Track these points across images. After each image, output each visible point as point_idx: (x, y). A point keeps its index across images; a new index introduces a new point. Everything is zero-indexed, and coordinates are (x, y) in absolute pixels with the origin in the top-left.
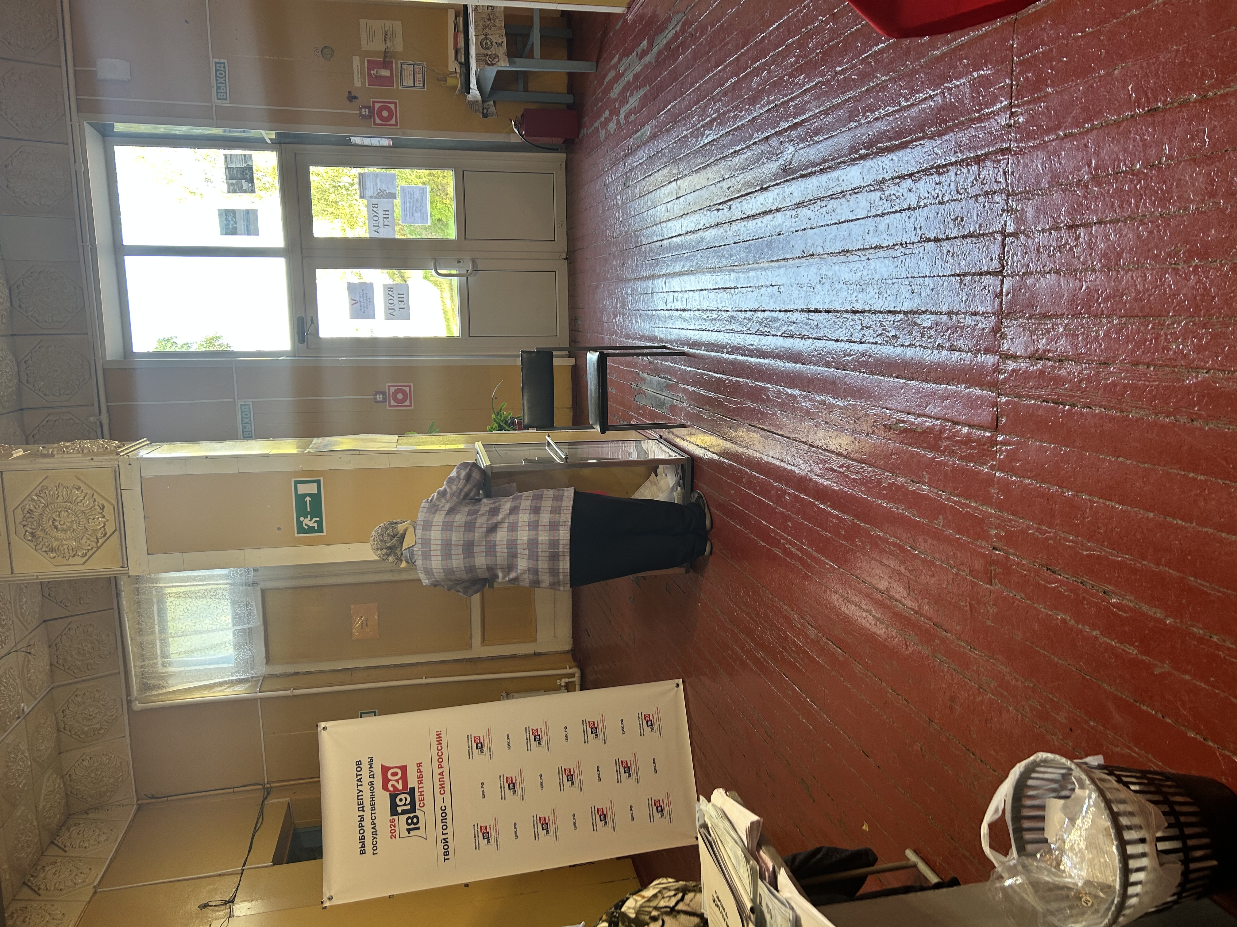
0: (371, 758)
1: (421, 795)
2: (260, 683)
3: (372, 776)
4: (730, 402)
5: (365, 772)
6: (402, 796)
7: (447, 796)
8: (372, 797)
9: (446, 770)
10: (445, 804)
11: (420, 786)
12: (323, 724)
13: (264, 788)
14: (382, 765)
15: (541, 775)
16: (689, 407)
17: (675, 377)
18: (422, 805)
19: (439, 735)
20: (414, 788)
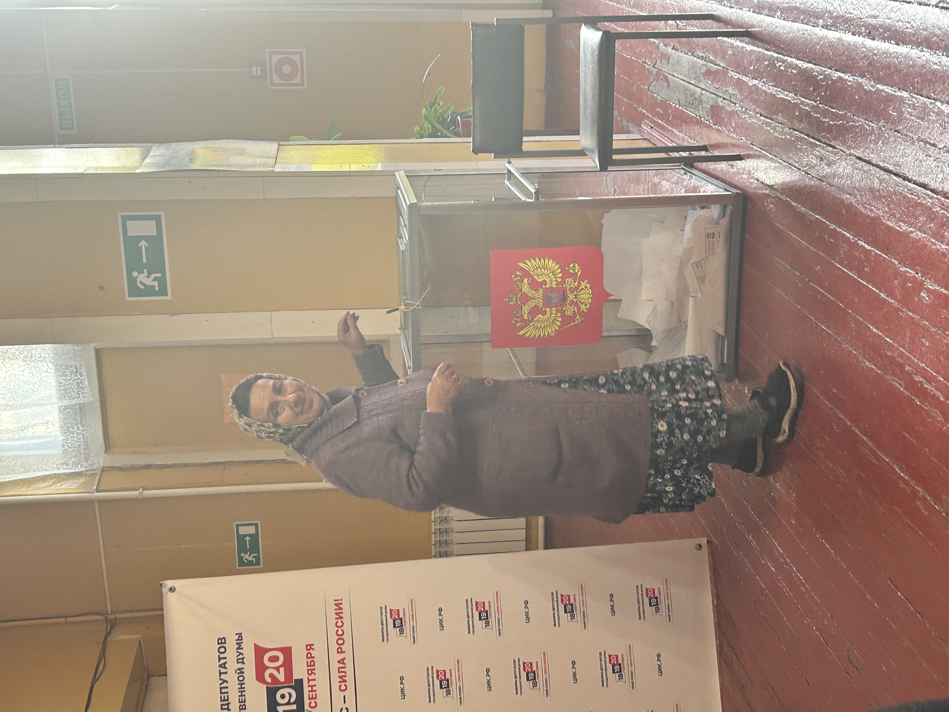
0: (240, 635)
1: (312, 691)
2: (97, 478)
3: (241, 661)
4: (825, 113)
5: (231, 655)
6: (285, 691)
7: (350, 693)
8: (242, 690)
9: (348, 655)
10: (347, 705)
11: (311, 677)
12: (169, 583)
13: (106, 619)
14: (255, 645)
15: (488, 670)
16: (745, 113)
17: (723, 58)
18: (313, 704)
19: (338, 605)
20: (301, 680)
